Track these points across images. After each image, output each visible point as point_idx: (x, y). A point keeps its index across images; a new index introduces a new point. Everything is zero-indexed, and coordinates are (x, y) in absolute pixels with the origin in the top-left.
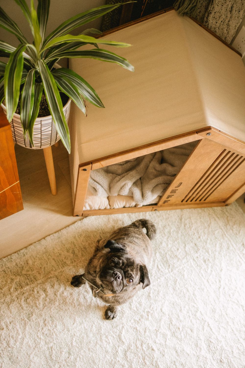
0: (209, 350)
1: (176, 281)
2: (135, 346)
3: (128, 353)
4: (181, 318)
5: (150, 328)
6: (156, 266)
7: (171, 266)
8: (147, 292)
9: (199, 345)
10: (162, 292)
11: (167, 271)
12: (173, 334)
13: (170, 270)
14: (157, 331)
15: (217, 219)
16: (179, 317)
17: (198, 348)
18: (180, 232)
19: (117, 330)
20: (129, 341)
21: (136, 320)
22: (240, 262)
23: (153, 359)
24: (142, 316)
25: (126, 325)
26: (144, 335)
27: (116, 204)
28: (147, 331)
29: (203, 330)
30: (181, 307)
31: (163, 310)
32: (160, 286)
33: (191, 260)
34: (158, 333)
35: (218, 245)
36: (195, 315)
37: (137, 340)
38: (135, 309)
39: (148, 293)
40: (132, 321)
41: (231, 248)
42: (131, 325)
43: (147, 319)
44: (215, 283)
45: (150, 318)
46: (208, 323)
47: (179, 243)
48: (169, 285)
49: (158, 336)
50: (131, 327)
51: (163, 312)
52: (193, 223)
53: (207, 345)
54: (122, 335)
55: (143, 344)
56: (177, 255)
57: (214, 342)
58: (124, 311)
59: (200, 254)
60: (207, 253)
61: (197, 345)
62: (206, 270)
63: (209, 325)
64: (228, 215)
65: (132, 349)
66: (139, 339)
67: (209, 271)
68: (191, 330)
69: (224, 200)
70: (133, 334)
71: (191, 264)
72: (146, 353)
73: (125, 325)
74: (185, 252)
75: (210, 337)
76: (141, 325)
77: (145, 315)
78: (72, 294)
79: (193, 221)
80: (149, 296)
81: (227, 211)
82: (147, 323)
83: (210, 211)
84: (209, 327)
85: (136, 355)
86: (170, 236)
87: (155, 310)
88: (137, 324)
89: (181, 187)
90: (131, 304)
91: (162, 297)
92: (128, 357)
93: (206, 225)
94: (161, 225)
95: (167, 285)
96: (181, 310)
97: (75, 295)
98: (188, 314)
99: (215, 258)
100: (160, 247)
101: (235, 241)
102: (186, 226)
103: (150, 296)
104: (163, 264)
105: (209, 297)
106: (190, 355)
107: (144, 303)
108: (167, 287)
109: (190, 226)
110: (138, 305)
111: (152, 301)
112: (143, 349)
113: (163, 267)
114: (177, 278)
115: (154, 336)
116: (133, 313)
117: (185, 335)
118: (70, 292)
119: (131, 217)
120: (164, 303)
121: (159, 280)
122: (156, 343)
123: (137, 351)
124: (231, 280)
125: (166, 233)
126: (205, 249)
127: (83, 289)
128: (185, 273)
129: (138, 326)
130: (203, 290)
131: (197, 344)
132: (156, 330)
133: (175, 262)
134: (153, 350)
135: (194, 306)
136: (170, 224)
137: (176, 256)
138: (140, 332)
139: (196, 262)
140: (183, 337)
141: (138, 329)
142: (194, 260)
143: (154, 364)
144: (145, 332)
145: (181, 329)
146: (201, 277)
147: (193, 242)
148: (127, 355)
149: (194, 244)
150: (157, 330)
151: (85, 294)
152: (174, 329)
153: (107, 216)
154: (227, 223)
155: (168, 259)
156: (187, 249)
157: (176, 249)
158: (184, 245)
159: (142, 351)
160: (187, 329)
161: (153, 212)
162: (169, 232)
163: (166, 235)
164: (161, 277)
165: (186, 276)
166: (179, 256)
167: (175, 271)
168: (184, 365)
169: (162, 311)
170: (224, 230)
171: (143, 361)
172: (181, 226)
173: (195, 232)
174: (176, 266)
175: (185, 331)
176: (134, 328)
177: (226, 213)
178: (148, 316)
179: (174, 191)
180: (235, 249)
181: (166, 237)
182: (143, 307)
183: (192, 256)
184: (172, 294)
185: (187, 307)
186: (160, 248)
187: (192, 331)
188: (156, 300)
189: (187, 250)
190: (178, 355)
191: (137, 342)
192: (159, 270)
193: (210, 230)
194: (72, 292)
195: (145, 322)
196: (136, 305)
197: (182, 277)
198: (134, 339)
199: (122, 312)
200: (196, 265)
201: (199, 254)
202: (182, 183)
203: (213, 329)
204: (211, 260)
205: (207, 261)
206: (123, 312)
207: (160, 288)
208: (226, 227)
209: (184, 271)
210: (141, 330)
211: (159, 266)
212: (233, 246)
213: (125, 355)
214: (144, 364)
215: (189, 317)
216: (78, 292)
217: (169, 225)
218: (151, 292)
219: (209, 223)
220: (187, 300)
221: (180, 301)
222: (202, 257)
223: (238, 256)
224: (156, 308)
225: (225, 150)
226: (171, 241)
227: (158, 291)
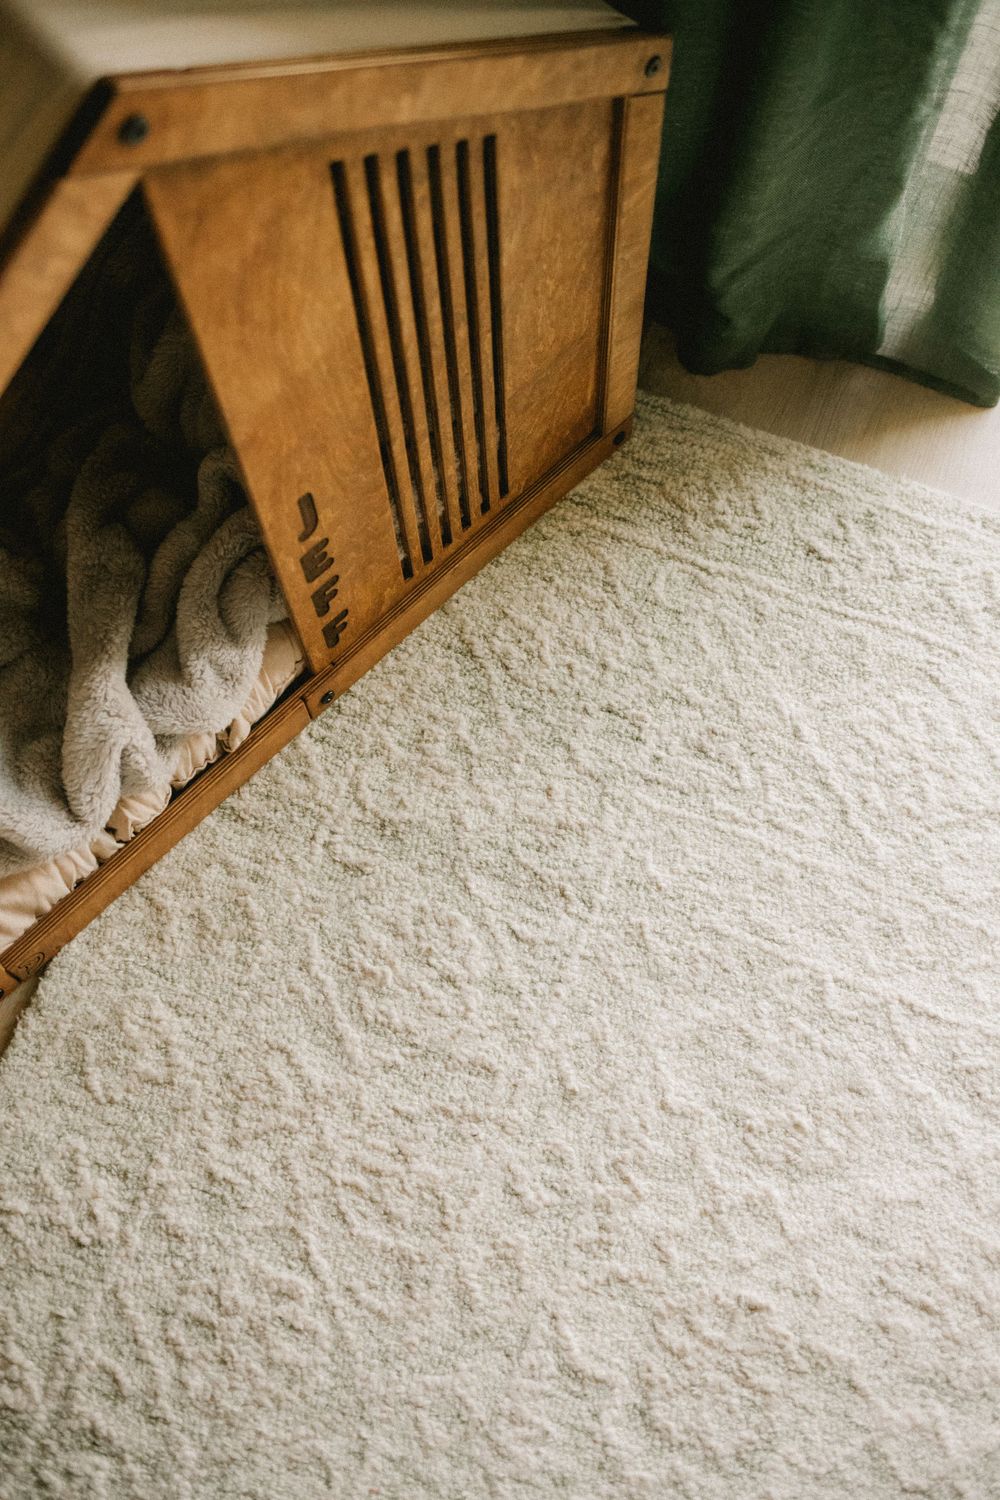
0: (987, 1114)
1: (642, 934)
2: (668, 1354)
3: (659, 1413)
4: (775, 1073)
5: (676, 1223)
6: (506, 940)
7: (570, 890)
8: (549, 1085)
9: (931, 1128)
10: (609, 1030)
12: (791, 1169)
13: (577, 907)
14: (711, 1215)
15: (622, 529)
16: (761, 1078)
17: (937, 1143)
18: (504, 711)
19: (542, 1352)
20: (626, 1355)
21: (589, 1244)
22: (848, 636)
23: (781, 1347)
24: (603, 1207)
25: (564, 1300)
26: (671, 1275)
29: (905, 1047)
30: (741, 1030)
32: (586, 1011)
33: (641, 792)
34: (724, 1217)
35: (705, 639)
36: (827, 1014)
37: (653, 1326)
38: (549, 1196)
39: (557, 1083)
40: (577, 1258)
41: (771, 606)
42: (584, 1282)
43: (636, 1197)
44: (807, 807)
45: (642, 1184)
46: (901, 1001)
47: (533, 762)
48: (621, 975)
49: (733, 1230)
50: (586, 1289)
51: (678, 1112)
52: (531, 624)
53: (965, 1097)
54: (577, 1354)
55: (696, 1318)
56: (562, 818)
57: (983, 1062)
58: (508, 1245)
59: (659, 734)
60: (685, 711)
61: (922, 1136)
62: (736, 784)
63: (911, 1006)
64: (657, 475)
65: (663, 1381)
66: (659, 1314)
67: (749, 778)
68: (851, 1090)
69: (589, 428)
70: (618, 1311)
71: (649, 808)
72: (733, 1346)
73: (554, 1303)
74: (588, 779)
75: (954, 1056)
76: (625, 1247)
77: (609, 1187)
78: (228, 1359)
79: (525, 618)
80: (569, 1095)
81: (640, 463)
82: (647, 1215)
83: (570, 515)
84: (920, 1014)
85: (697, 1391)
86: (474, 762)
87: (640, 1135)
88: (605, 1255)
89: (326, 515)
90: (519, 1188)
91: (627, 1054)
92: (668, 1430)
93: (595, 592)
94: (400, 744)
95: (615, 981)
96: (749, 1043)
97: (240, 1353)
98: (791, 1035)
99: (733, 704)
100: (463, 846)
101: (765, 563)
102: (513, 664)
103: (575, 1091)
104: (530, 907)
105: (826, 889)
106: (924, 1198)
107: (567, 1139)
108: (616, 990)
109: (528, 652)
110: (550, 1171)
111: (598, 1106)
112: (709, 1343)
113: (541, 921)
114: (633, 919)
115: (715, 1248)
116: (554, 1221)
117: (844, 1131)
118: (211, 1356)
119: (242, 814)
120: (657, 1069)
121: (562, 989)
122: (742, 1268)
123: (688, 1368)
124: (868, 742)
125: (446, 763)
126: (666, 696)
127: (259, 1300)
128: (652, 869)
129: (616, 1264)
130: (779, 878)
131: (920, 1129)
132: (704, 1213)
133: (573, 857)
134: (753, 1309)
135: (793, 981)
136: (436, 707)
137: (559, 826)
138: (640, 1279)
139: (667, 785)
140: (840, 1146)
141: (624, 1271)
142: (648, 781)
143: (804, 1366)
144: (665, 1260)
145: (806, 1122)
146: (733, 833)
147: (592, 707)
148: (658, 1425)
149: (602, 714)
150: (709, 1207)
151: (285, 1309)
152: (780, 1147)
153: (134, 891)
154: (678, 513)
155: (534, 863)
156: (584, 758)
157: (541, 797)
158: (559, 752)
159: (709, 1353)
160: (831, 1100)
161: (320, 718)
162: (461, 748)
163: (453, 772)
164: (560, 967)
165: (665, 878)
166: (577, 817)
167: (603, 898)
168: (933, 1263)
169: (673, 1114)
170: (686, 554)
171: (746, 1392)
172: (489, 681)
173: (568, 659)
174: (590, 871)
175: (832, 1118)
176: (607, 1284)
177: (644, 473)
178: (626, 1180)
179: (316, 562)
180: (787, 597)
181: (460, 775)
182: (576, 1164)
183: (634, 772)
184: (663, 1004)
185: (765, 1006)
186: (467, 851)
187: (859, 1093)
188: (613, 1087)
189: (589, 764)
190: (877, 1243)
191: (661, 1334)
192: (532, 943)
193: (626, 597)
194: (218, 1349)
195: (636, 1218)
196: (538, 1177)
197: (655, 895)
198: (638, 1333)
199: (499, 1257)
200: (676, 794)
201: (652, 740)
202: (309, 496)
203: (939, 1011)
204: (722, 726)
205: (708, 745)
206: (510, 1253)
207: (593, 1020)
208: (686, 531)
209: (643, 863)
210: (642, 1268)
211: (516, 926)
212: (769, 590)
213: (651, 1427)
214: (758, 1399)
215: (807, 1039)
216: (246, 1326)
217: (433, 718)
218: (566, 1065)
219: (601, 574)
220: (742, 976)
221: (716, 1004)
222: (677, 741)
223: (825, 618)
224: (635, 1120)
225: (337, 171)
226: (491, 777)
227: (595, 1040)
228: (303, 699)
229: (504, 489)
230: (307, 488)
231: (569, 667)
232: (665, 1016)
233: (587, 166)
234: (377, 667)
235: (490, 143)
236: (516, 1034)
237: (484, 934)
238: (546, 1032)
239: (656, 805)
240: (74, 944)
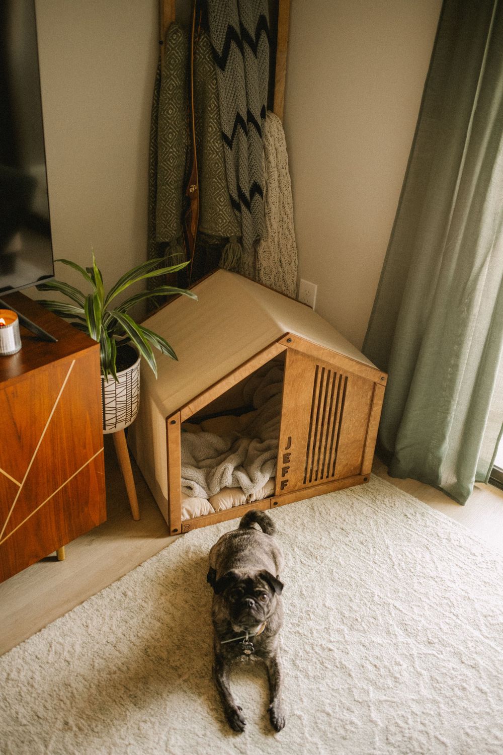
0: (407, 635)
1: (332, 571)
2: (305, 652)
3: (298, 662)
4: (355, 607)
5: (318, 628)
6: (299, 562)
7: (318, 557)
9: (392, 632)
10: (317, 586)
11: (315, 563)
12: (351, 628)
13: (319, 561)
14: (327, 629)
15: (359, 498)
16: (351, 608)
17: (392, 635)
18: (316, 521)
22: (409, 533)
23: (334, 660)
24: (301, 618)
26: (312, 636)
27: (221, 502)
28: (315, 632)
29: (391, 614)
30: (350, 597)
31: (327, 604)
32: (313, 581)
33: (344, 546)
34: (330, 631)
35: (371, 523)
36: (373, 601)
37: (304, 645)
38: (288, 612)
40: (290, 625)
41: (390, 522)
42: (290, 630)
43: (310, 619)
44: (384, 561)
45: (312, 616)
46: (394, 605)
47: (319, 532)
48: (324, 577)
49: (331, 633)
50: (290, 632)
52: (330, 508)
53: (403, 629)
54: (282, 643)
55: (315, 647)
56: (322, 544)
57: (410, 624)
59: (353, 537)
60: (361, 535)
61: (388, 633)
62: (368, 552)
63: (395, 607)
64: (372, 491)
65: (301, 656)
66: (306, 643)
67: (372, 551)
68: (373, 618)
69: (356, 472)
70: (296, 639)
71: (344, 550)
72: (322, 655)
74: (331, 540)
75: (403, 620)
76: (303, 627)
77: (304, 615)
79: (329, 506)
80: (302, 594)
81: (369, 488)
82: (311, 623)
83: (348, 492)
84: (398, 609)
85: (309, 661)
86: (305, 528)
87: (316, 608)
89: (293, 446)
91: (319, 592)
92: (299, 666)
93: (349, 507)
94: (289, 519)
95: (322, 578)
96: (351, 600)
98: (362, 602)
99: (374, 537)
101: (393, 514)
102: (323, 514)
103: (304, 595)
104: (308, 558)
105: (383, 578)
106: (384, 645)
107: (298, 603)
108: (322, 580)
109: (327, 513)
110: (291, 607)
111: (308, 599)
112: (316, 653)
113: (309, 561)
114: (332, 568)
115: (325, 636)
117: (368, 625)
120: (325, 597)
121: (308, 575)
122: (331, 642)
123: (309, 656)
124: (405, 554)
125: (298, 526)
126: (357, 531)
128: (340, 560)
130: (372, 572)
131: (389, 631)
132: (326, 628)
133: (322, 552)
134: (330, 650)
135: (366, 592)
136: (300, 516)
137: (321, 546)
138: (304, 635)
139: (351, 547)
140: (366, 628)
141: (301, 632)
142: (346, 545)
143: (339, 666)
144: (312, 633)
145: (360, 620)
146: (363, 560)
147: (338, 527)
148: (297, 665)
149: (340, 529)
152: (350, 622)
154: (375, 499)
155: (312, 550)
156: (332, 535)
157: (318, 539)
158: (327, 533)
159: (315, 655)
160: (367, 618)
161: (273, 509)
162: (303, 524)
163: (299, 528)
164: (310, 571)
165: (342, 563)
166: (326, 545)
167: (326, 562)
168: (381, 658)
169: (326, 607)
170: (374, 507)
171: (322, 666)
172: (315, 515)
174: (325, 556)
175: (366, 621)
176: (295, 633)
177: (369, 490)
178: (309, 615)
179: (286, 459)
181: (301, 530)
182: (298, 608)
183: (343, 542)
184: (332, 586)
185: (357, 594)
186: (297, 543)
187: (375, 619)
188: (313, 597)
189: (333, 537)
190: (368, 649)
191: (305, 647)
192: (305, 564)
193: (355, 510)
195: (308, 623)
197: (339, 565)
198: (300, 645)
200: (352, 549)
201: (350, 537)
202: (291, 437)
203: (404, 611)
204: (369, 540)
205: (364, 542)
207: (314, 583)
208: (375, 503)
209: (338, 559)
210: (306, 633)
211: (302, 560)
212: (392, 519)
213: (294, 664)
214: (324, 668)
215: (366, 604)
217: (299, 518)
218: (304, 590)
219: (351, 504)
220: (354, 587)
221: (345, 591)
222: (356, 540)
223: (403, 528)
224: (316, 605)
225: (317, 367)
226: (308, 532)
227: (312, 587)
228: (271, 499)
229: (333, 475)
230: (291, 436)
231: (336, 518)
232: (332, 588)
233: (366, 395)
234: (290, 505)
235: (346, 378)
236: (293, 580)
237: (294, 559)
238: (301, 582)
239: (346, 549)
240: (197, 530)
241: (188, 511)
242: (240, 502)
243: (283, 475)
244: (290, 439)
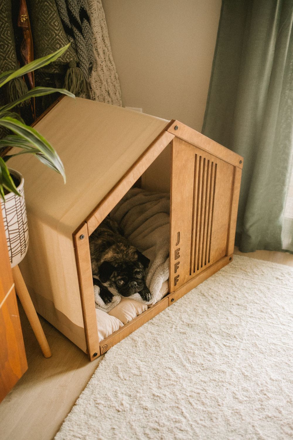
1: (256, 345)
5: (281, 404)
6: (223, 346)
7: (236, 336)
8: (240, 375)
10: (253, 364)
11: (237, 343)
13: (239, 340)
18: (213, 305)
19: (251, 435)
20: (275, 436)
21: (259, 409)
22: (290, 292)
24: (261, 400)
25: (255, 422)
26: (283, 416)
28: (281, 409)
30: (286, 363)
31: (274, 378)
32: (246, 359)
33: (249, 319)
35: (257, 293)
37: (281, 428)
38: (245, 399)
39: (242, 375)
40: (256, 413)
41: (271, 287)
43: (269, 398)
44: (290, 321)
45: (270, 395)
47: (222, 314)
48: (253, 353)
50: (260, 419)
51: (275, 380)
52: (217, 290)
54: (261, 435)
56: (232, 323)
58: (237, 409)
59: (251, 309)
60: (256, 305)
62: (271, 317)
64: (240, 267)
66: (282, 425)
69: (224, 254)
70: (270, 424)
71: (252, 322)
73: (253, 423)
74: (236, 317)
76: (269, 409)
77: (261, 396)
78: (163, 437)
79: (215, 289)
80: (245, 376)
81: (235, 265)
82: (272, 402)
83: (221, 273)
86: (208, 314)
87: (266, 385)
88: (264, 412)
89: (181, 241)
90: (237, 397)
91: (258, 368)
93: (231, 285)
94: (190, 311)
95: (252, 354)
97: (166, 436)
99: (267, 303)
100: (209, 328)
101: (267, 280)
102: (214, 297)
103: (247, 376)
104: (227, 340)
107: (247, 386)
108: (253, 356)
109: (217, 295)
110: (245, 393)
111: (254, 379)
113: (231, 343)
114: (253, 342)
116: (248, 404)
118: (158, 437)
119: (154, 323)
120: (266, 371)
121: (239, 356)
125: (202, 314)
126: (251, 302)
127: (170, 423)
128: (256, 332)
129: (267, 413)
130: (287, 334)
132: (288, 402)
133: (236, 330)
136: (197, 304)
137: (231, 325)
138: (275, 417)
139: (255, 317)
141: (270, 415)
142: (251, 317)
144: (280, 412)
146: (273, 326)
147: (234, 304)
149: (237, 306)
150: (289, 400)
151: (177, 425)
153: (128, 337)
154: (246, 273)
155: (227, 331)
156: (234, 313)
157: (226, 320)
158: (228, 312)
161: (171, 306)
162: (204, 311)
163: (204, 316)
164: (237, 351)
165: (259, 334)
166: (235, 323)
167: (245, 338)
170: (249, 279)
172: (209, 300)
173: (227, 296)
174: (241, 333)
176: (266, 418)
177: (237, 267)
178: (265, 394)
179: (177, 255)
180: (274, 286)
181: (205, 317)
182: (251, 391)
183: (246, 315)
184: (265, 358)
186: (210, 329)
188: (256, 375)
189: (236, 314)
191: (284, 430)
192: (229, 347)
193: (237, 286)
194: (160, 436)
195: (269, 402)
196: (242, 394)
197: (257, 337)
198: (277, 430)
199: (235, 412)
200: (258, 319)
201: (250, 310)
204: (265, 307)
205: (263, 310)
206: (238, 411)
207: (248, 362)
208: (248, 275)
209: (253, 331)
210: (275, 414)
211: (225, 343)
212: (270, 284)
216: (167, 430)
217: (198, 306)
218: (244, 371)
219: (231, 282)
220: (284, 353)
221: (278, 358)
222: (255, 310)
223: (284, 289)
224: (264, 382)
225: (196, 155)
226: (213, 317)
227: (250, 366)
228: (168, 297)
229: (209, 261)
230: (180, 230)
231: (227, 297)
232: (266, 360)
234: (182, 298)
235: (216, 165)
236: (229, 365)
237: (217, 345)
238: (236, 364)
239: (254, 321)
240: (114, 347)
241: (102, 333)
242: (142, 310)
243: (176, 272)
244: (179, 233)
